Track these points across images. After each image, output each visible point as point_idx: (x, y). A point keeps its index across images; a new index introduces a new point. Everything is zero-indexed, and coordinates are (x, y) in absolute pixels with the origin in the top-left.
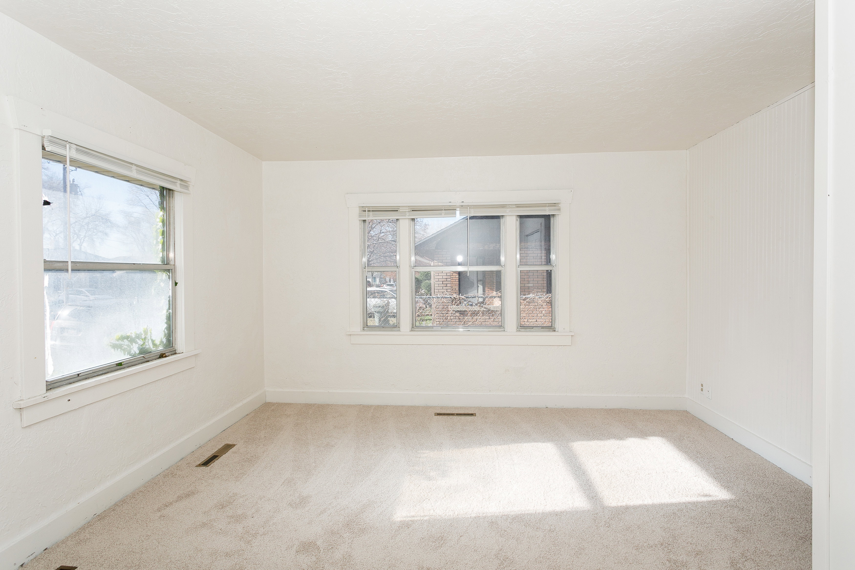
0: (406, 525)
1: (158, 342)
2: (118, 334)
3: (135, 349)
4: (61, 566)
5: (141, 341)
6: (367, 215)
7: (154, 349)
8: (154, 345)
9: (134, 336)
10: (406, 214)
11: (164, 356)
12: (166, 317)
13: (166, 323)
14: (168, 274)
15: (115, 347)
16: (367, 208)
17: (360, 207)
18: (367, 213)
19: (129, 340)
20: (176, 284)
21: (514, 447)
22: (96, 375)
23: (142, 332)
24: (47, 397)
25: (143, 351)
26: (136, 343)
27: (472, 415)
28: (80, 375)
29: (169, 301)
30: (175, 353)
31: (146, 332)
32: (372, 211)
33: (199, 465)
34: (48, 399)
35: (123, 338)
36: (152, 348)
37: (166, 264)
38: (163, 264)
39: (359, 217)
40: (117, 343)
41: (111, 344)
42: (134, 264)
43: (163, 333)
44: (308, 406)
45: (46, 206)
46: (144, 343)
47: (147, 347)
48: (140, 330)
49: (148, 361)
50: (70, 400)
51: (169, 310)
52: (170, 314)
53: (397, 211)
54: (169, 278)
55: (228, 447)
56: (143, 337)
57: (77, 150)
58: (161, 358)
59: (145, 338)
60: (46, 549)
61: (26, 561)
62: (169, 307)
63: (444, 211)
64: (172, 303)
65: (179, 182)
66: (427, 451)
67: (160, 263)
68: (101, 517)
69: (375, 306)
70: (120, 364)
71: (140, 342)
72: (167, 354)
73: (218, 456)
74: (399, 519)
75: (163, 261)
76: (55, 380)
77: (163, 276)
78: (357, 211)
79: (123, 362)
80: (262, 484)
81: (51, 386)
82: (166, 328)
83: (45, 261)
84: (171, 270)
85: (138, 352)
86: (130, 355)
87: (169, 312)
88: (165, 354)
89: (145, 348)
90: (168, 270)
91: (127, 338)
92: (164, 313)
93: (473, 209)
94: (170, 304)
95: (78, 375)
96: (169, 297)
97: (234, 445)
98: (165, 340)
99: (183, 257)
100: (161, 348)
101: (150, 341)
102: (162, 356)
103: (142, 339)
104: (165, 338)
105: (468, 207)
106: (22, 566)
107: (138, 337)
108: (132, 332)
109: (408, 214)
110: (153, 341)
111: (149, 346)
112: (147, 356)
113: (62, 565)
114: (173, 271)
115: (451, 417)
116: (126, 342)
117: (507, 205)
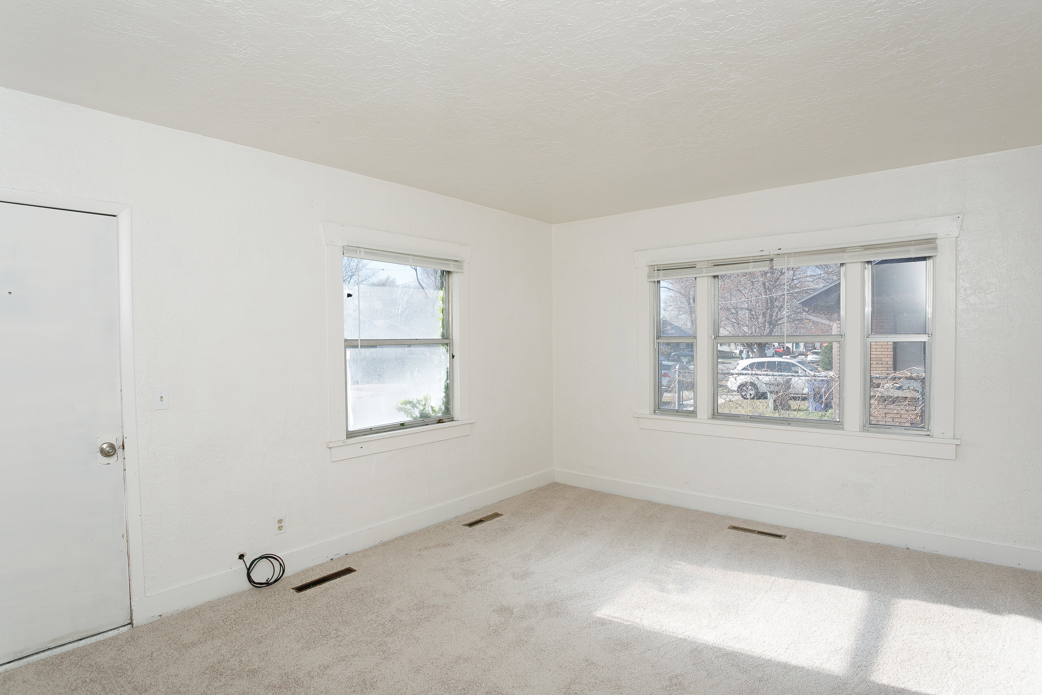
0: (603, 622)
1: (437, 409)
2: (403, 399)
3: (417, 413)
4: (349, 567)
5: (421, 406)
6: (656, 276)
7: (433, 414)
8: (434, 411)
9: (415, 402)
10: (703, 271)
11: (441, 422)
12: (444, 387)
13: (445, 392)
14: (447, 347)
15: (400, 409)
16: (656, 267)
17: (650, 266)
18: (656, 273)
19: (411, 405)
20: (453, 356)
21: (803, 585)
22: (384, 431)
23: (423, 399)
24: (346, 442)
25: (424, 416)
26: (417, 408)
27: (780, 536)
28: (372, 430)
29: (447, 372)
30: (453, 420)
31: (426, 399)
32: (663, 270)
33: (466, 524)
34: (346, 444)
35: (406, 403)
36: (432, 414)
37: (446, 339)
38: (443, 339)
39: (648, 278)
40: (401, 406)
41: (397, 407)
42: (416, 339)
43: (442, 401)
44: (592, 492)
45: (349, 298)
46: (424, 408)
47: (427, 412)
48: (421, 397)
49: (427, 425)
50: (362, 447)
51: (447, 381)
52: (448, 384)
53: (695, 267)
54: (447, 351)
55: (496, 515)
56: (423, 403)
57: (365, 252)
58: (438, 423)
59: (425, 405)
60: (347, 554)
61: (334, 557)
62: (448, 377)
63: (752, 264)
64: (450, 374)
65: (452, 263)
66: (684, 564)
67: (441, 338)
68: (384, 544)
69: (768, 384)
70: (402, 424)
71: (421, 408)
72: (444, 421)
73: (483, 521)
74: (599, 616)
75: (443, 335)
76: (354, 431)
77: (443, 349)
78: (646, 270)
79: (405, 423)
80: (502, 552)
81: (351, 435)
82: (445, 397)
83: (346, 340)
84: (448, 344)
85: (419, 416)
86: (412, 418)
87: (447, 382)
88: (442, 420)
89: (425, 413)
90: (447, 344)
91: (410, 402)
92: (443, 384)
93: (792, 258)
94: (448, 375)
95: (371, 429)
96: (447, 369)
97: (502, 515)
98: (443, 408)
99: (458, 332)
100: (440, 415)
101: (430, 407)
102: (440, 421)
103: (423, 405)
104: (444, 405)
105: (786, 256)
106: (332, 559)
107: (418, 402)
108: (414, 398)
109: (705, 270)
110: (432, 408)
111: (429, 410)
112: (426, 420)
113: (351, 567)
114: (451, 344)
115: (748, 534)
116: (409, 406)
117: (847, 249)
